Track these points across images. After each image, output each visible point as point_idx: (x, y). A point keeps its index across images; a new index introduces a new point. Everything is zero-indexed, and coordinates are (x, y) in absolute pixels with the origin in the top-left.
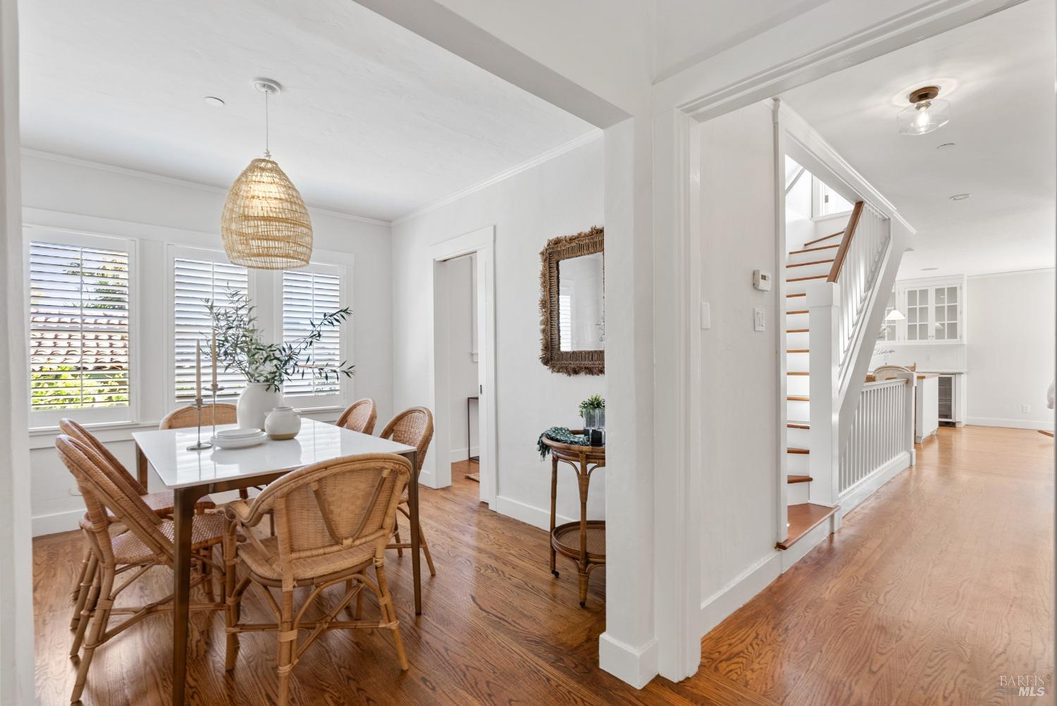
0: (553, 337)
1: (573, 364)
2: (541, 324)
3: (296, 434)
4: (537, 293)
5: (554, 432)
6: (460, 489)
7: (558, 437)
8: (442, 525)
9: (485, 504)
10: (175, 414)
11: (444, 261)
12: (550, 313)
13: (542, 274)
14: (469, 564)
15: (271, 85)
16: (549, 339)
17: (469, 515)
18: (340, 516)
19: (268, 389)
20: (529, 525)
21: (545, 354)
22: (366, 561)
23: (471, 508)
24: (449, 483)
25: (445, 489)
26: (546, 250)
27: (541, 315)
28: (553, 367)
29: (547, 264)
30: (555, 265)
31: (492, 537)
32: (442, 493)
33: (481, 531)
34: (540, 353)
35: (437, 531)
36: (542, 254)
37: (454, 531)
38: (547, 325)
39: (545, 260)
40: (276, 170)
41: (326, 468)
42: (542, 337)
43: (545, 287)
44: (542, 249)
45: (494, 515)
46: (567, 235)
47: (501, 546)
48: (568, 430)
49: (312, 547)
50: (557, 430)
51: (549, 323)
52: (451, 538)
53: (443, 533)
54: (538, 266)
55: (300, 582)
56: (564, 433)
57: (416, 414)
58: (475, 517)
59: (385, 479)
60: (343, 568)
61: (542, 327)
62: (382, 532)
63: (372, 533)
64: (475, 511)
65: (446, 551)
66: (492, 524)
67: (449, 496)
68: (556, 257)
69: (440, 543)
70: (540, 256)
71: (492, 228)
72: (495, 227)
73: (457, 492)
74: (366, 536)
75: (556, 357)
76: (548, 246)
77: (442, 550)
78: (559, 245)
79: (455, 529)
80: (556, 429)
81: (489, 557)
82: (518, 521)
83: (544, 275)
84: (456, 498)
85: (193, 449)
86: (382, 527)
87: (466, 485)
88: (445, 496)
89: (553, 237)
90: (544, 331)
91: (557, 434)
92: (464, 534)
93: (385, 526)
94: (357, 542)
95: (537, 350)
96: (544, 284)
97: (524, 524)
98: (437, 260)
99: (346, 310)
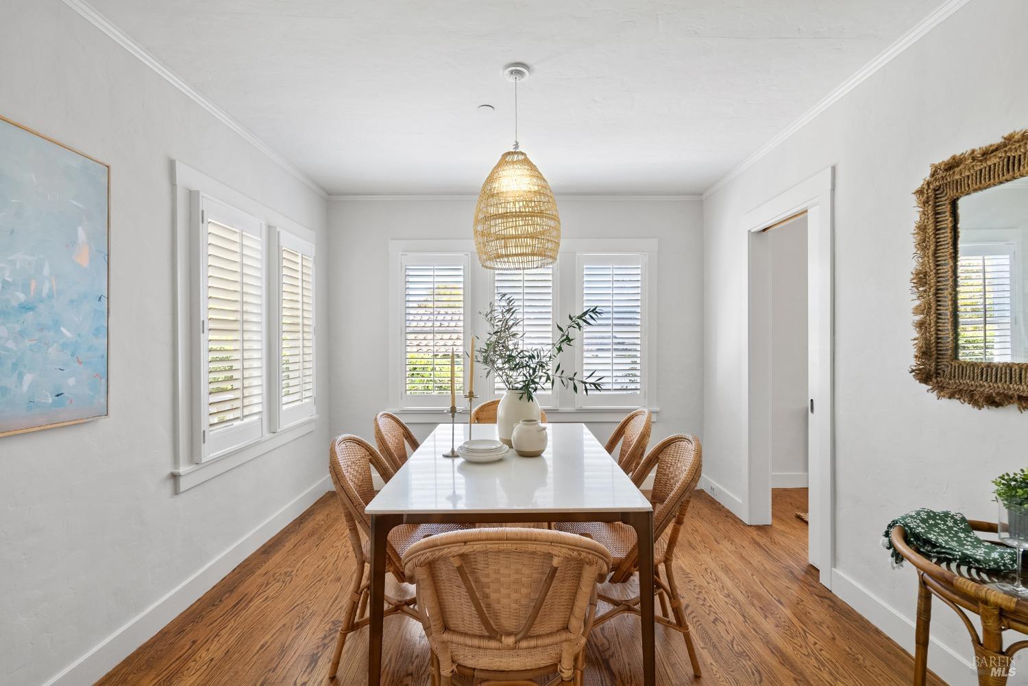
0: (942, 334)
1: (987, 387)
2: (915, 313)
3: (543, 451)
4: (909, 260)
5: (924, 521)
6: (783, 533)
7: (932, 537)
8: (738, 587)
9: (813, 571)
10: (482, 407)
11: (764, 230)
12: (936, 294)
13: (919, 228)
14: (758, 679)
15: (518, 69)
16: (933, 339)
17: (784, 582)
18: (499, 603)
19: (521, 397)
20: (888, 639)
21: (923, 364)
22: (546, 667)
23: (792, 573)
24: (768, 520)
25: (760, 528)
26: (928, 184)
27: (915, 297)
28: (940, 388)
29: (930, 209)
30: (947, 208)
31: (811, 639)
32: (755, 534)
33: (795, 620)
34: (912, 362)
35: (728, 596)
36: (920, 192)
37: (753, 605)
38: (928, 314)
39: (926, 202)
40: (526, 161)
41: (465, 543)
42: (917, 335)
43: (924, 249)
44: (919, 184)
45: (826, 596)
46: (977, 147)
47: (823, 665)
48: (963, 520)
49: (469, 632)
50: (934, 518)
51: (933, 311)
52: (744, 617)
53: (736, 601)
54: (912, 213)
55: (461, 669)
56: (950, 528)
57: (681, 443)
58: (794, 590)
59: (556, 569)
60: (511, 669)
61: (919, 318)
62: (564, 636)
63: (550, 634)
64: (796, 579)
65: (729, 638)
66: (818, 613)
67: (763, 541)
68: (951, 193)
69: (726, 620)
70: (914, 197)
71: (829, 171)
72: (834, 169)
73: (778, 538)
74: (538, 637)
75: (948, 371)
76: (932, 175)
77: (723, 634)
78: (957, 170)
79: (756, 602)
80: (932, 515)
81: (795, 680)
82: (868, 623)
83: (922, 228)
84: (771, 547)
85: (446, 456)
86: (566, 628)
87: (795, 528)
88: (758, 539)
89: (944, 157)
90: (921, 325)
91: (931, 527)
92: (766, 617)
93: (571, 627)
94: (524, 644)
95: (908, 355)
96: (922, 245)
97: (878, 632)
98: (753, 231)
99: (595, 309)
